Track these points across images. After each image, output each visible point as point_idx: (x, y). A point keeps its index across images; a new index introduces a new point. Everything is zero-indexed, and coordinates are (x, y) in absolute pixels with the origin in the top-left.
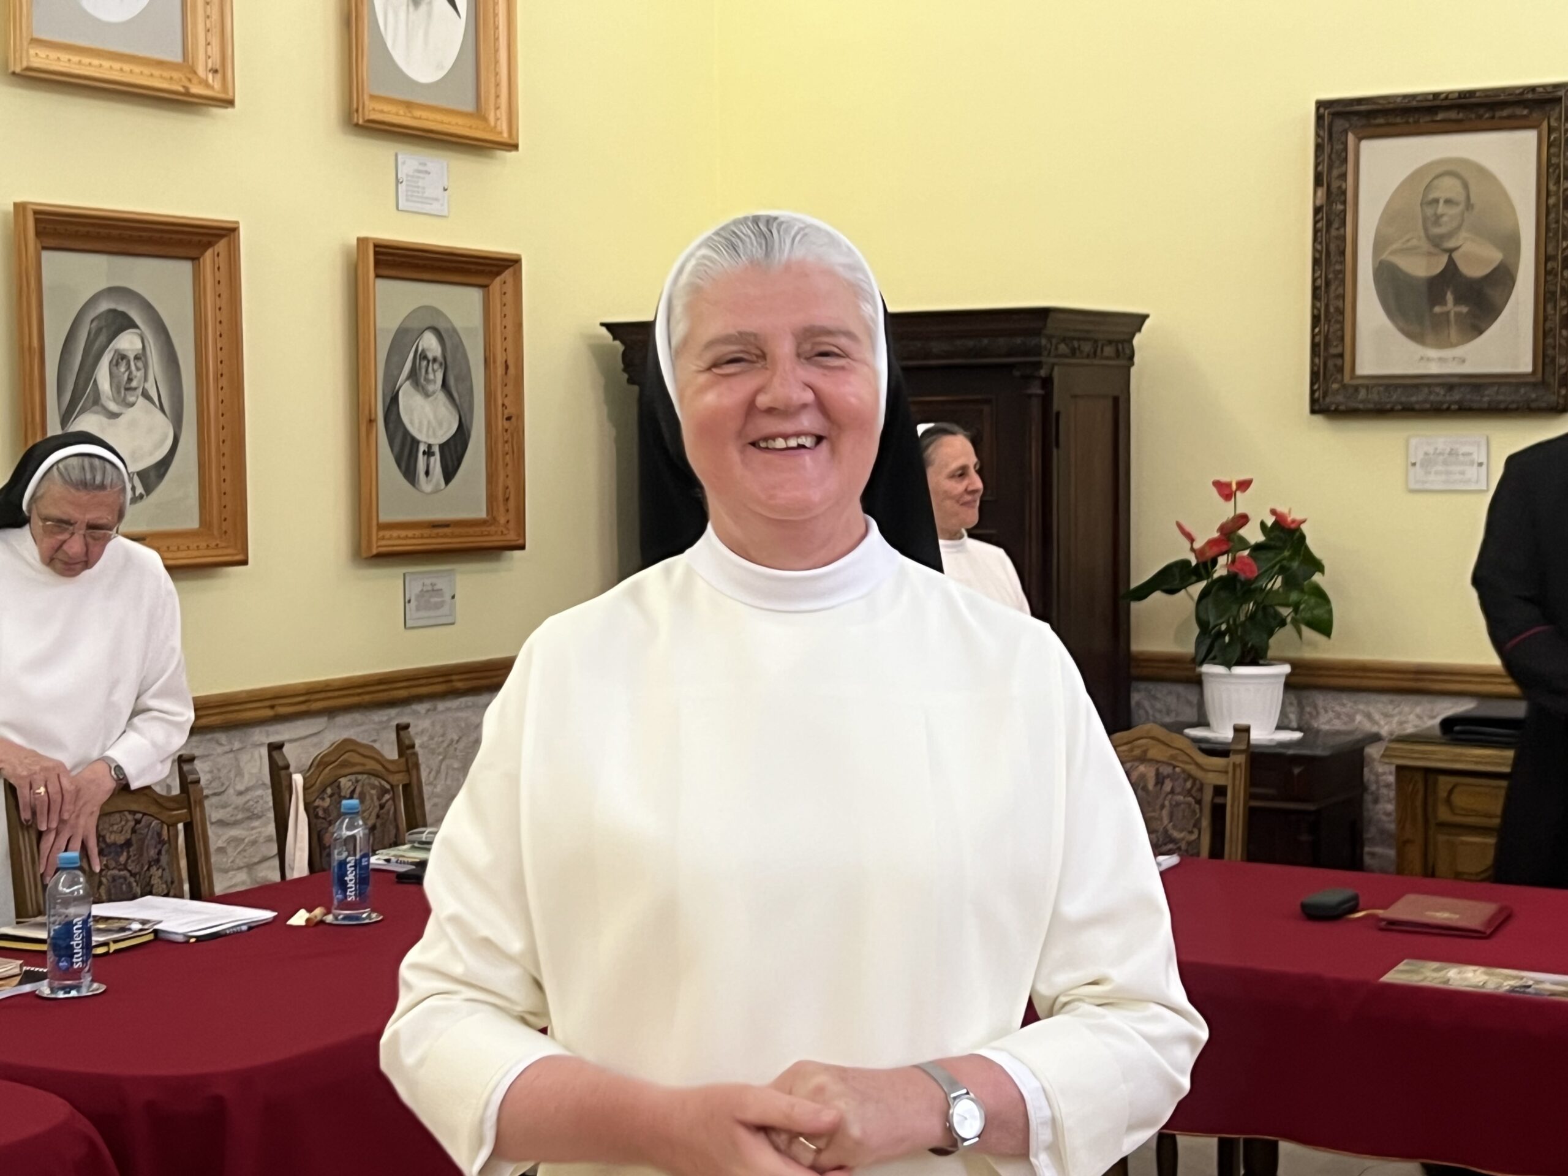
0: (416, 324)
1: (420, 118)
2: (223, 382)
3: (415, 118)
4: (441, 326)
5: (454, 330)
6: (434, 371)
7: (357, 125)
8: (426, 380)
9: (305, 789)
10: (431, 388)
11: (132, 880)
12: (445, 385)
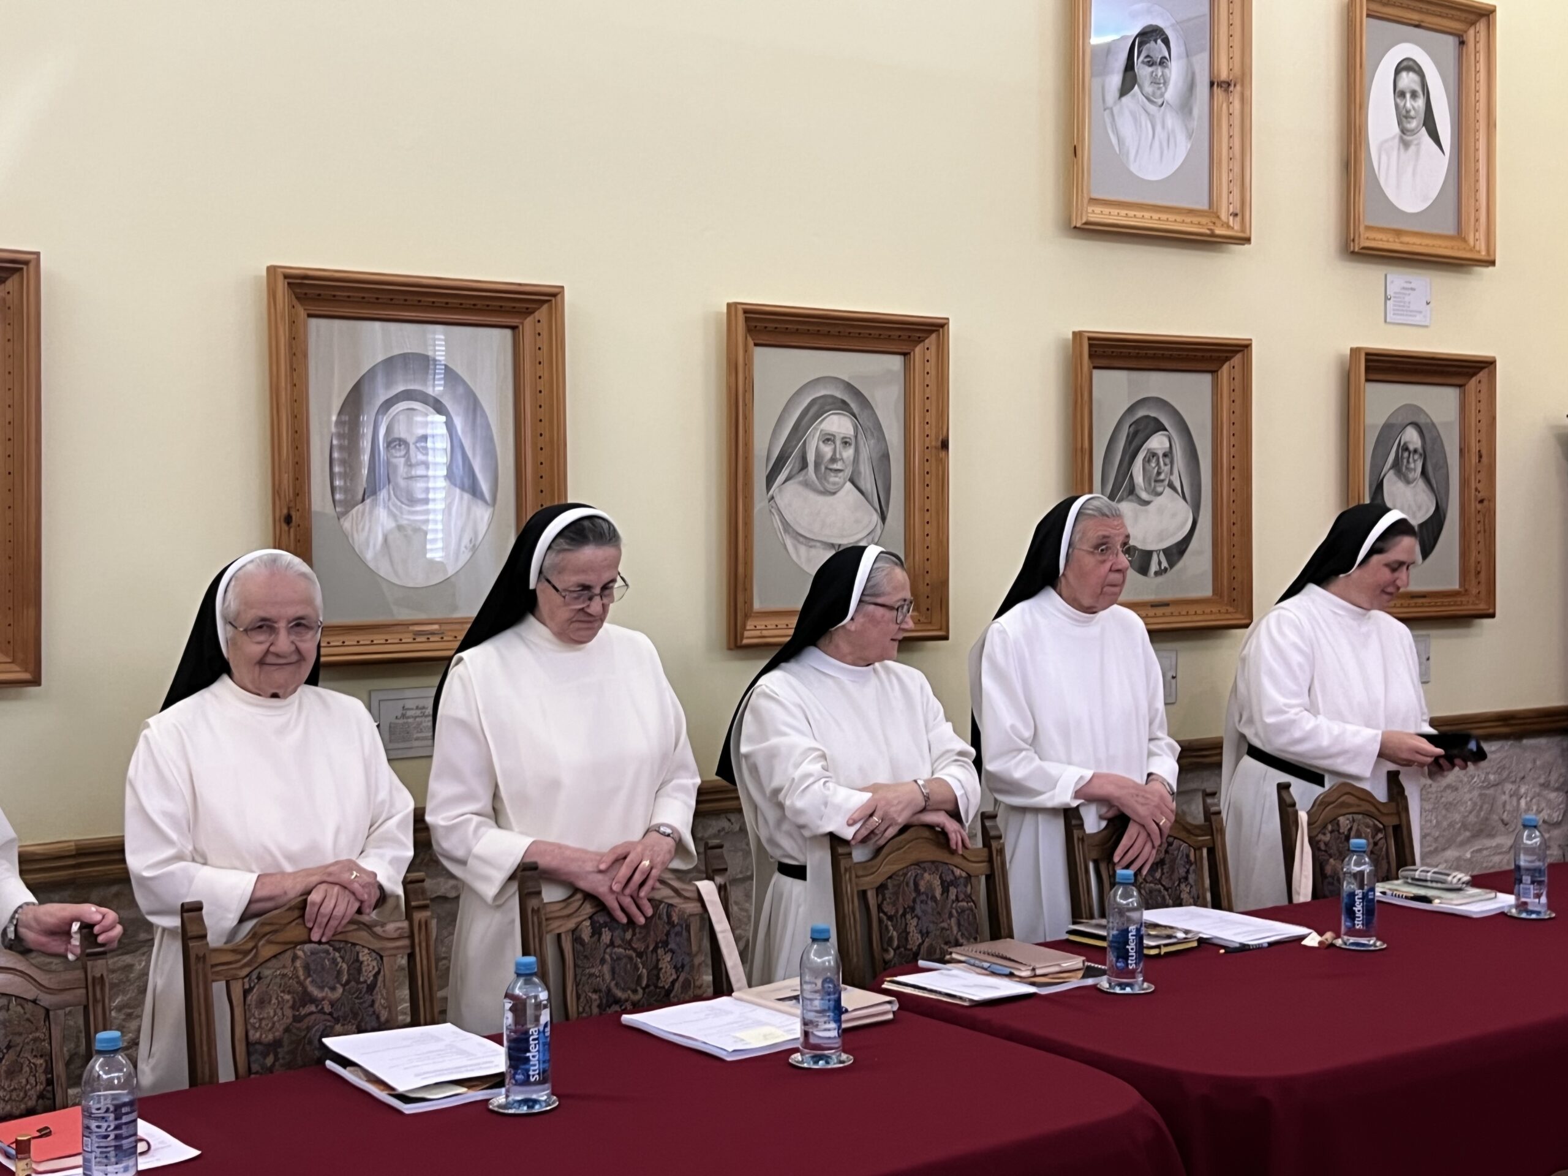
0: (1399, 420)
1: (1408, 243)
2: (1235, 474)
3: (1401, 243)
4: (1422, 420)
5: (1433, 424)
6: (1415, 461)
7: (1353, 253)
8: (1407, 468)
9: (1309, 824)
10: (1411, 476)
11: (1166, 893)
12: (1424, 473)
